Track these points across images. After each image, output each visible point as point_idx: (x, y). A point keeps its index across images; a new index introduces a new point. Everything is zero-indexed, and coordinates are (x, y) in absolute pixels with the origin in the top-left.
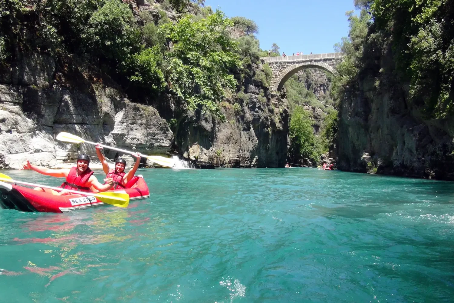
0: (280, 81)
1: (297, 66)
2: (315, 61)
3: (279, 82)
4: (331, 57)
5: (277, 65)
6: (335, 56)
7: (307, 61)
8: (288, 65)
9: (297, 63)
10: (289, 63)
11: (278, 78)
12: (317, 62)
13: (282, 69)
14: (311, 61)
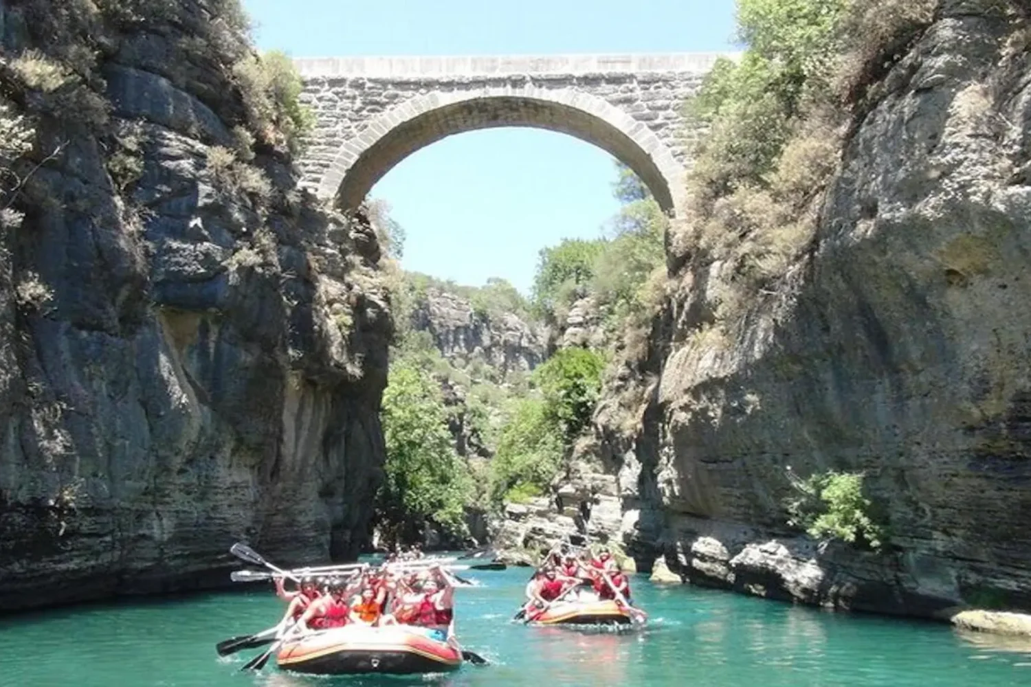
0: (352, 162)
1: (445, 99)
2: (537, 82)
3: (346, 163)
4: (619, 70)
5: (337, 94)
6: (640, 67)
7: (498, 82)
8: (396, 96)
9: (449, 86)
10: (403, 85)
11: (342, 148)
12: (550, 88)
13: (364, 113)
14: (517, 83)
